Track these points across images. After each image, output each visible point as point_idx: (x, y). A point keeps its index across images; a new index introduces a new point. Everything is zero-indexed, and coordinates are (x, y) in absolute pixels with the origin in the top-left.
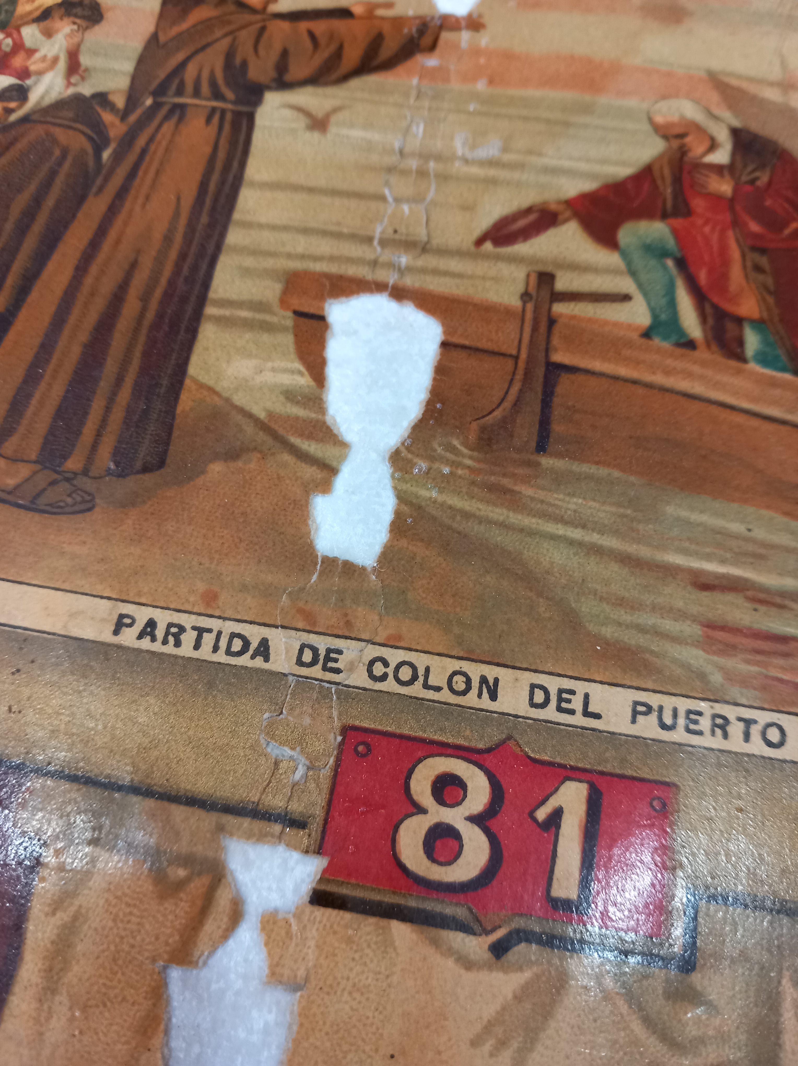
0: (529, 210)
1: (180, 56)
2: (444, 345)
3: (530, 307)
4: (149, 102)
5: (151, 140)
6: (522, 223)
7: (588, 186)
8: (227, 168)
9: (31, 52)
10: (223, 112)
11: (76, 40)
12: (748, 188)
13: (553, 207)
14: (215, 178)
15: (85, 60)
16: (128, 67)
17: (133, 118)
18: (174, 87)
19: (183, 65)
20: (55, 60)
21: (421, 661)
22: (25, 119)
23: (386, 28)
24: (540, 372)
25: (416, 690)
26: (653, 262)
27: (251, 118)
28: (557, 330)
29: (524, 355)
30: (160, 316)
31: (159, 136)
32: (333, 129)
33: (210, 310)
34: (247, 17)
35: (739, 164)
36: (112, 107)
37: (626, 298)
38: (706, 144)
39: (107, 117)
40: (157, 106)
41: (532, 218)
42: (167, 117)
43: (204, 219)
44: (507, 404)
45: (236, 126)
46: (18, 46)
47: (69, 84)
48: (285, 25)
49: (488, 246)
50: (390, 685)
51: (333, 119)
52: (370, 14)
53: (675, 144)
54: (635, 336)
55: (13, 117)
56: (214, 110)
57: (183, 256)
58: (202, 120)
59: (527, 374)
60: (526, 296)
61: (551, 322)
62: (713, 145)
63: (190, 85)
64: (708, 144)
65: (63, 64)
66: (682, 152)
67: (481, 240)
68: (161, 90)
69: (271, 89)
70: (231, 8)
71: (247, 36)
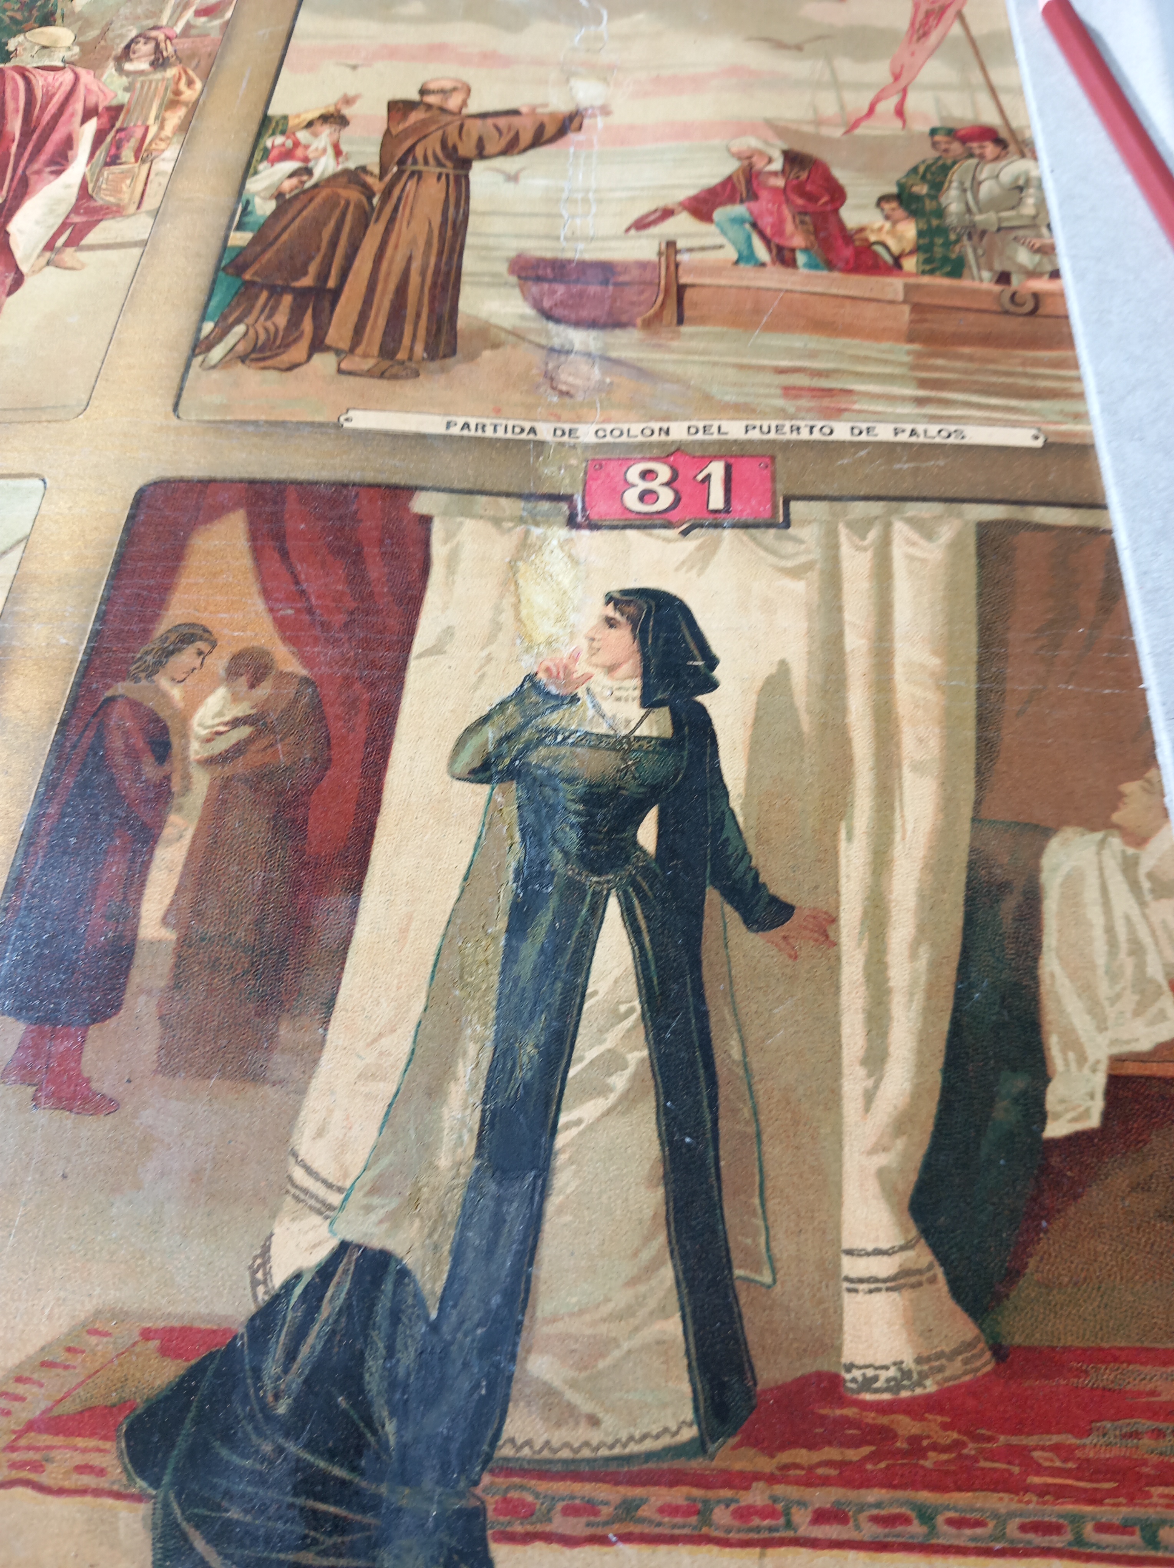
0: (656, 211)
1: (408, 143)
3: (663, 259)
4: (395, 169)
5: (403, 191)
6: (652, 218)
7: (692, 192)
8: (457, 204)
9: (307, 147)
10: (447, 174)
12: (795, 181)
13: (672, 206)
14: (451, 210)
15: (344, 148)
17: (387, 178)
18: (410, 160)
19: (412, 147)
20: (324, 151)
21: (625, 427)
22: (316, 186)
23: (546, 120)
24: (674, 290)
25: (624, 438)
26: (736, 227)
27: (466, 177)
28: (680, 268)
29: (663, 282)
30: (434, 283)
31: (407, 188)
34: (450, 118)
35: (788, 169)
36: (372, 174)
39: (370, 180)
40: (401, 171)
41: (658, 214)
42: (410, 177)
43: (450, 232)
44: (657, 307)
45: (458, 182)
46: (297, 144)
47: (338, 163)
48: (478, 122)
49: (633, 232)
50: (610, 439)
51: (522, 175)
52: (533, 113)
55: (307, 185)
56: (440, 173)
57: (440, 252)
58: (435, 180)
59: (667, 291)
60: (660, 254)
61: (677, 265)
62: (770, 161)
63: (420, 159)
64: (766, 160)
65: (330, 151)
66: (751, 166)
67: (628, 230)
68: (401, 162)
69: (476, 160)
70: (438, 112)
71: (452, 129)
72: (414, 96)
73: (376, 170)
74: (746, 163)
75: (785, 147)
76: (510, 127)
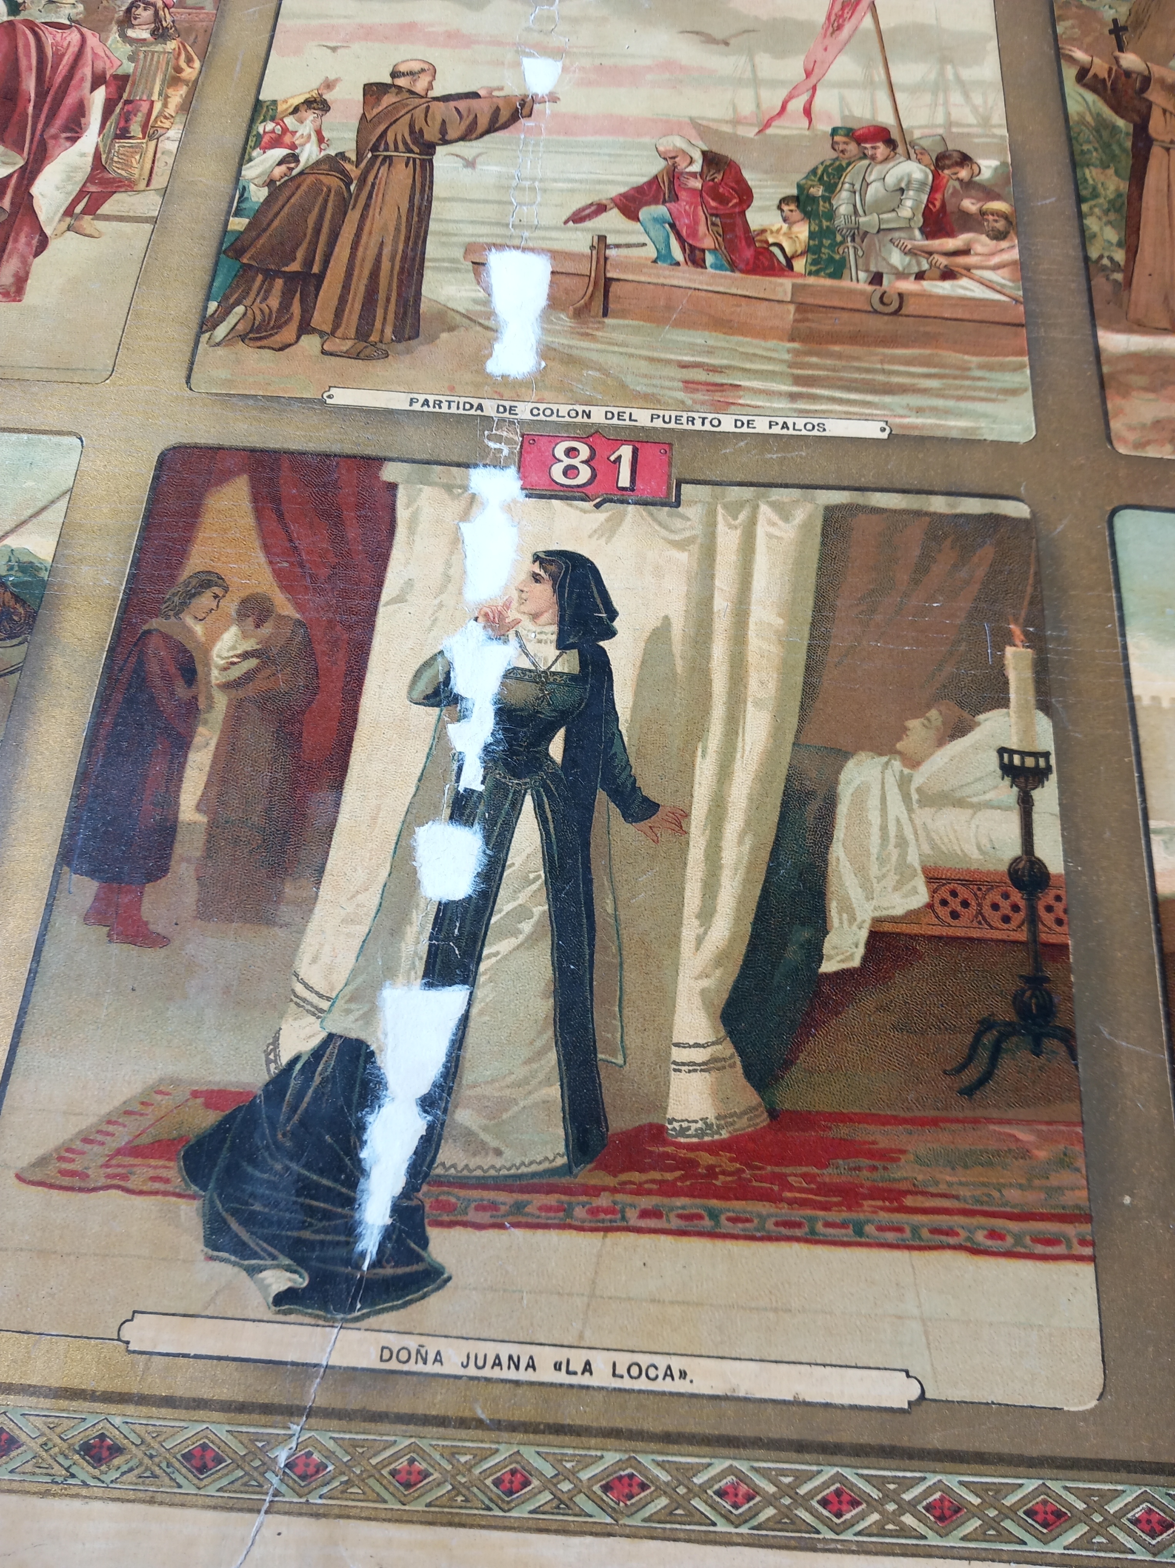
0: (592, 204)
1: (382, 128)
2: (553, 273)
3: (594, 252)
4: (370, 155)
5: (376, 177)
6: (588, 211)
7: (623, 190)
8: (422, 192)
9: (294, 133)
10: (414, 160)
11: (318, 123)
12: (710, 183)
13: (604, 202)
14: (417, 196)
15: (326, 134)
16: (353, 135)
17: (363, 165)
18: (382, 146)
19: (385, 132)
20: (309, 136)
21: (555, 407)
22: (301, 173)
23: (502, 105)
25: (554, 418)
26: (658, 226)
27: (431, 162)
28: (608, 263)
30: (402, 268)
31: (380, 175)
33: (427, 264)
34: (417, 101)
35: (706, 171)
36: (349, 160)
37: (644, 245)
39: (348, 167)
40: (375, 157)
41: (593, 208)
42: (382, 164)
43: (415, 219)
44: (587, 297)
45: (423, 167)
46: (285, 130)
47: (321, 150)
48: (440, 104)
49: (571, 223)
50: (542, 417)
52: (490, 96)
55: (295, 172)
56: (408, 158)
57: (408, 238)
58: (404, 165)
59: (595, 283)
60: (592, 247)
61: (606, 259)
62: (692, 161)
63: (392, 146)
64: (689, 161)
65: (314, 138)
66: (675, 166)
67: (566, 222)
68: (374, 149)
69: (439, 145)
70: (407, 95)
71: (419, 113)
73: (354, 158)
74: (670, 162)
75: (705, 148)
76: (469, 111)
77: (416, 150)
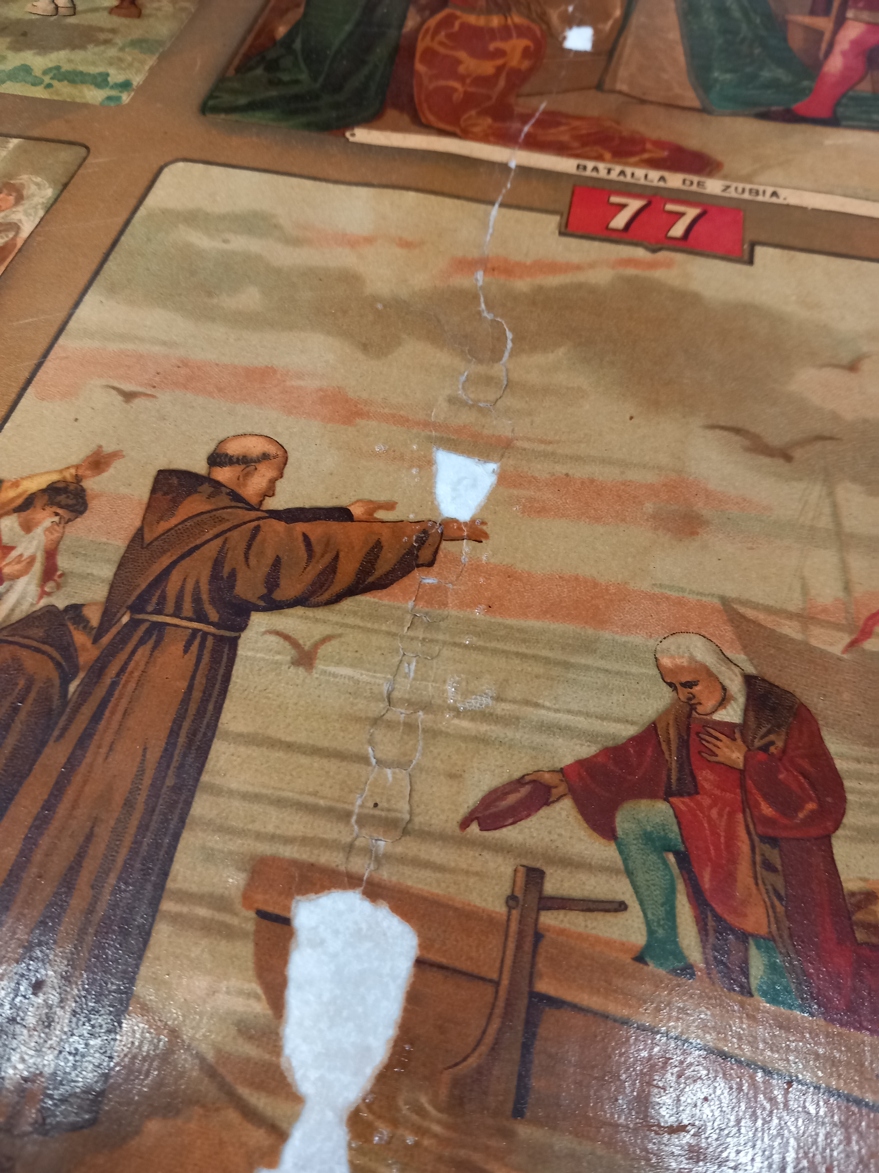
0: (520, 782)
2: (420, 963)
3: (515, 913)
4: (125, 619)
5: (124, 670)
7: (587, 753)
8: (201, 712)
9: (7, 550)
10: (205, 635)
11: (56, 536)
12: (761, 756)
13: (547, 777)
14: (189, 723)
15: (63, 562)
17: (106, 640)
18: (154, 601)
19: (166, 573)
23: (386, 535)
24: (522, 1004)
26: (653, 857)
27: (233, 644)
28: (543, 947)
29: (505, 982)
31: (132, 664)
32: (320, 666)
33: (166, 905)
34: (242, 514)
35: (752, 723)
36: (85, 624)
37: (621, 907)
38: (718, 695)
39: (80, 638)
40: (134, 624)
41: (524, 791)
43: (170, 779)
44: (483, 1049)
45: (216, 655)
47: (43, 594)
48: (280, 526)
49: (474, 828)
52: (369, 517)
53: (683, 693)
54: (627, 959)
56: (195, 631)
57: (143, 829)
59: (509, 1004)
60: (511, 900)
61: (538, 937)
62: (725, 698)
63: (171, 603)
65: (38, 567)
66: (691, 704)
67: (465, 824)
68: (138, 607)
69: (258, 609)
70: (224, 500)
71: (239, 538)
72: (200, 467)
76: (327, 544)
77: (213, 615)
